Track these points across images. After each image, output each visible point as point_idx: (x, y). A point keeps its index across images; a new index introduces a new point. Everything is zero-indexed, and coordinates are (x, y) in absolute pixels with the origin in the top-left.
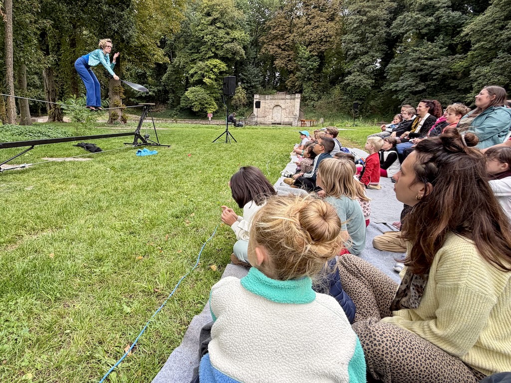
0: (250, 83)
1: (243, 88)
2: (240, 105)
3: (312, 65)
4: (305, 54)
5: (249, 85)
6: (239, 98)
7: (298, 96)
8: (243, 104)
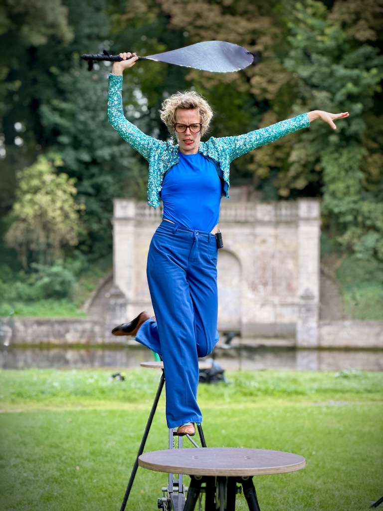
0: (91, 149)
1: (58, 171)
2: (49, 246)
3: (356, 81)
4: (322, 34)
5: (86, 157)
6: (42, 215)
7: (309, 209)
8: (65, 246)
